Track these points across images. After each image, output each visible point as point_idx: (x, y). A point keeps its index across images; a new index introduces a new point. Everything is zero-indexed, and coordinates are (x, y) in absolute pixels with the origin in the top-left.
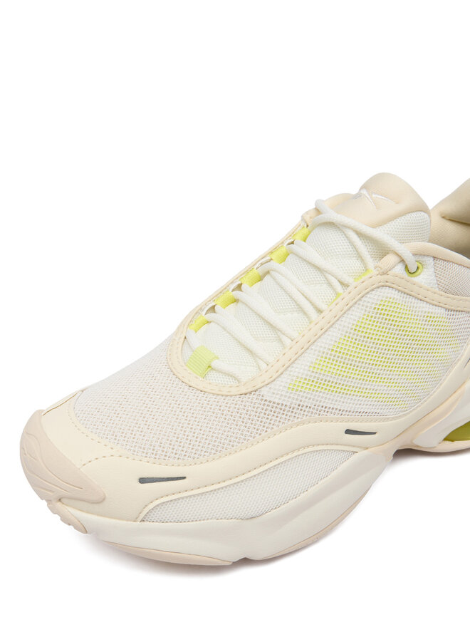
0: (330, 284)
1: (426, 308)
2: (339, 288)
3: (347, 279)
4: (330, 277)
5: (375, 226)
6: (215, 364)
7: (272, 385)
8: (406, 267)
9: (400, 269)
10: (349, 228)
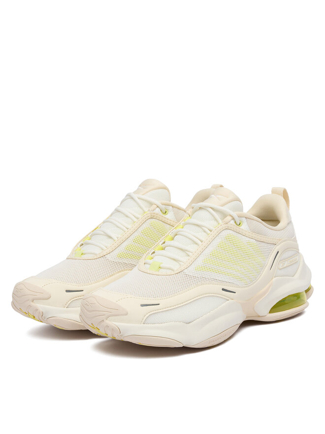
0: (205, 232)
1: (247, 239)
2: (209, 232)
3: (211, 228)
4: (204, 228)
5: (222, 206)
6: (161, 265)
7: (188, 268)
8: (235, 222)
9: (232, 222)
10: (208, 207)
